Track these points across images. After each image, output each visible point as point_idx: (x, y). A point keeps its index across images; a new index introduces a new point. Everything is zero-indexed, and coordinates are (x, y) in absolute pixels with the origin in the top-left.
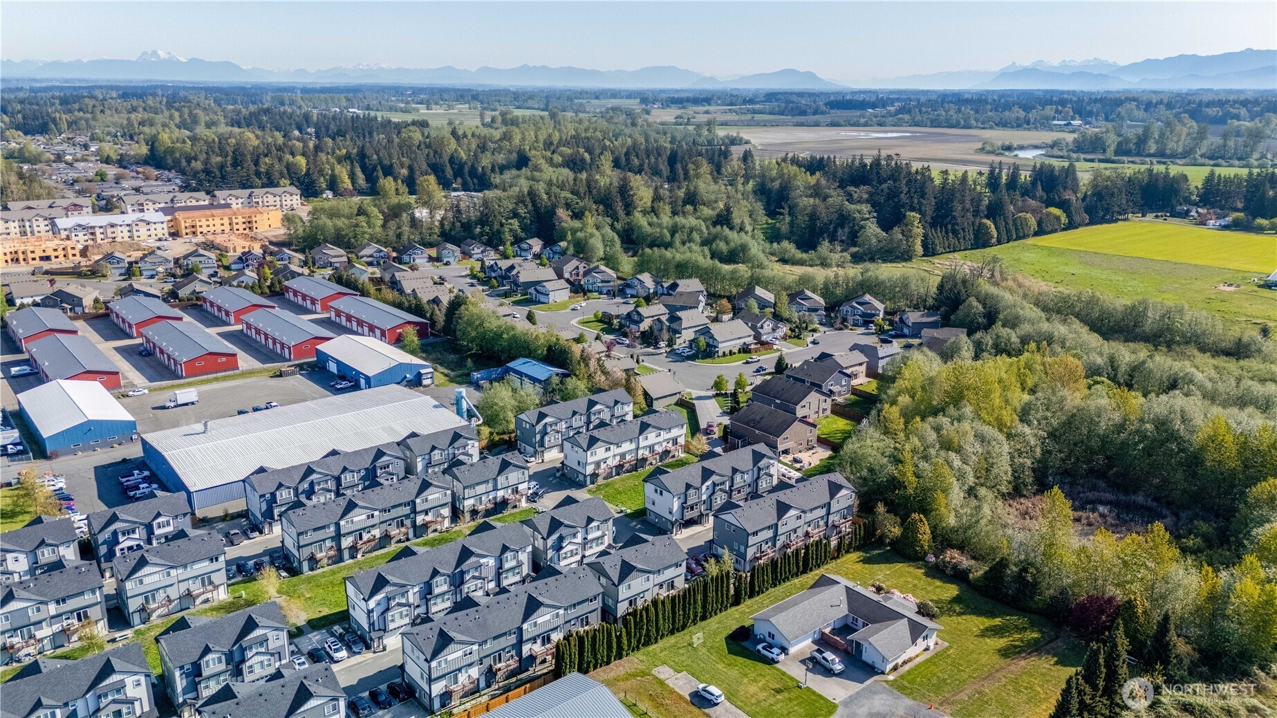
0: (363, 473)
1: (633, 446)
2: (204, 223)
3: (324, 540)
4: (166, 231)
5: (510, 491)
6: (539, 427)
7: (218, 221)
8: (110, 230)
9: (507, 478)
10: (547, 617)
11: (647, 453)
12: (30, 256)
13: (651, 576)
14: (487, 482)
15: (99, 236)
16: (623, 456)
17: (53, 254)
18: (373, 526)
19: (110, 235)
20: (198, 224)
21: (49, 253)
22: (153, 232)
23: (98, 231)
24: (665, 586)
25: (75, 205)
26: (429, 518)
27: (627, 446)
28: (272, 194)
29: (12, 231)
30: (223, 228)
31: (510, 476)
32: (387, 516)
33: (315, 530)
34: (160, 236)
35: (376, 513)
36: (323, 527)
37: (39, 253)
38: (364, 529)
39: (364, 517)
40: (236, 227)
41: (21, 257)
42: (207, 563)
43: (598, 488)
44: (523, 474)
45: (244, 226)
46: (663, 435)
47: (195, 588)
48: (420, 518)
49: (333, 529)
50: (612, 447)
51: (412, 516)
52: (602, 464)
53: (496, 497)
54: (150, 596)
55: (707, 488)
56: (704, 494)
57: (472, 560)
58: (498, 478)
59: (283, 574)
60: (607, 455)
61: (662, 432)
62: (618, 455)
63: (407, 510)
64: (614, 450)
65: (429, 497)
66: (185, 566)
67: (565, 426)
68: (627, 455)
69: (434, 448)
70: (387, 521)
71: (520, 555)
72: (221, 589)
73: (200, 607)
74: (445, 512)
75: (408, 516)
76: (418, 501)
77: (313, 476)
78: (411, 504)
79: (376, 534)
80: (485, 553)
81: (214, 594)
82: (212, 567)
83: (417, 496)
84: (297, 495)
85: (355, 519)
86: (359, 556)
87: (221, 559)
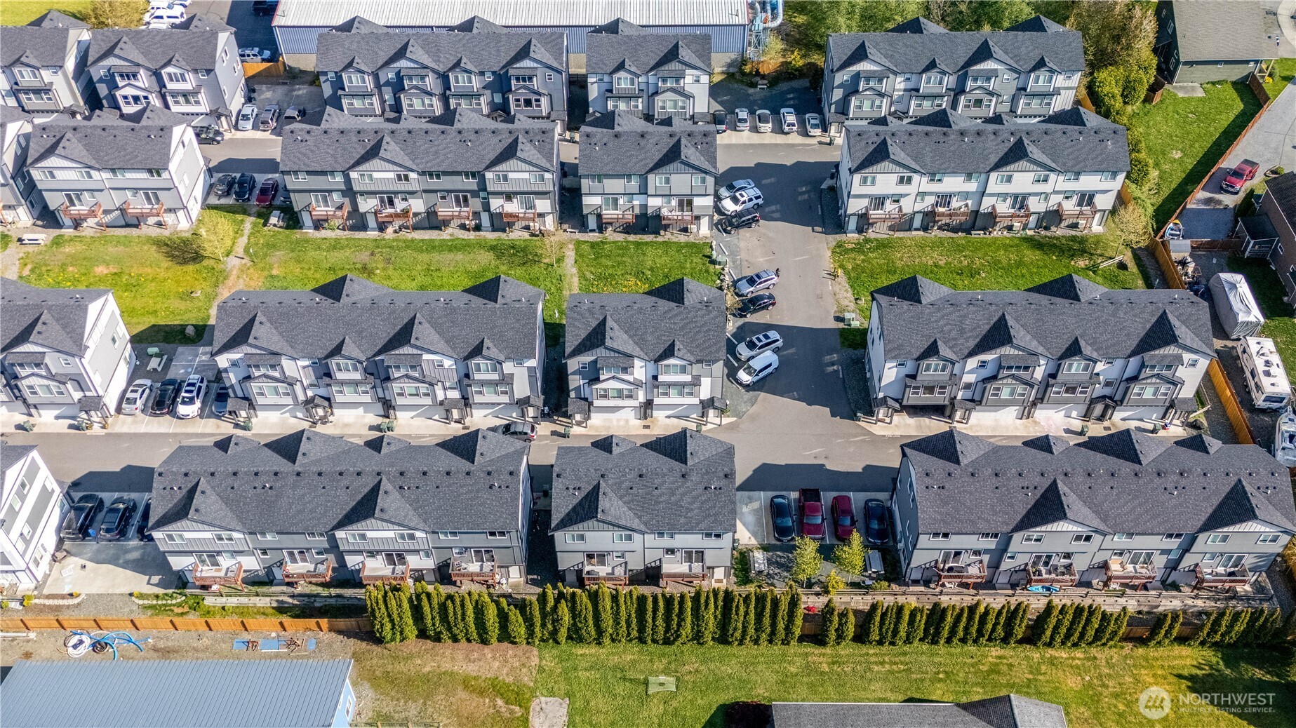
0: (489, 78)
1: (972, 186)
3: (330, 192)
5: (674, 203)
6: (842, 77)
9: (668, 180)
11: (1004, 208)
14: (629, 178)
16: (945, 199)
18: (412, 193)
24: (681, 555)
26: (513, 207)
27: (953, 183)
31: (673, 178)
32: (434, 183)
33: (309, 173)
35: (413, 175)
36: (323, 173)
38: (396, 193)
39: (391, 175)
42: (145, 175)
43: (859, 248)
44: (703, 181)
46: (1058, 182)
47: (138, 205)
48: (496, 204)
49: (339, 178)
50: (916, 177)
51: (482, 194)
52: (888, 202)
53: (644, 207)
54: (73, 195)
55: (983, 365)
56: (971, 372)
57: (406, 350)
58: (651, 177)
59: (273, 220)
60: (903, 189)
61: (1053, 176)
62: (931, 194)
63: (472, 184)
64: (921, 183)
65: (511, 176)
66: (113, 171)
67: (902, 86)
68: (954, 200)
69: (621, 67)
70: (436, 191)
71: (508, 367)
72: (181, 214)
73: (148, 230)
74: (543, 205)
75: (475, 194)
76: (489, 175)
77: (403, 63)
78: (479, 176)
79: (418, 205)
80: (441, 345)
81: (169, 219)
82: (154, 182)
83: (488, 168)
84: (378, 86)
85: (376, 175)
86: (390, 230)
87: (165, 175)
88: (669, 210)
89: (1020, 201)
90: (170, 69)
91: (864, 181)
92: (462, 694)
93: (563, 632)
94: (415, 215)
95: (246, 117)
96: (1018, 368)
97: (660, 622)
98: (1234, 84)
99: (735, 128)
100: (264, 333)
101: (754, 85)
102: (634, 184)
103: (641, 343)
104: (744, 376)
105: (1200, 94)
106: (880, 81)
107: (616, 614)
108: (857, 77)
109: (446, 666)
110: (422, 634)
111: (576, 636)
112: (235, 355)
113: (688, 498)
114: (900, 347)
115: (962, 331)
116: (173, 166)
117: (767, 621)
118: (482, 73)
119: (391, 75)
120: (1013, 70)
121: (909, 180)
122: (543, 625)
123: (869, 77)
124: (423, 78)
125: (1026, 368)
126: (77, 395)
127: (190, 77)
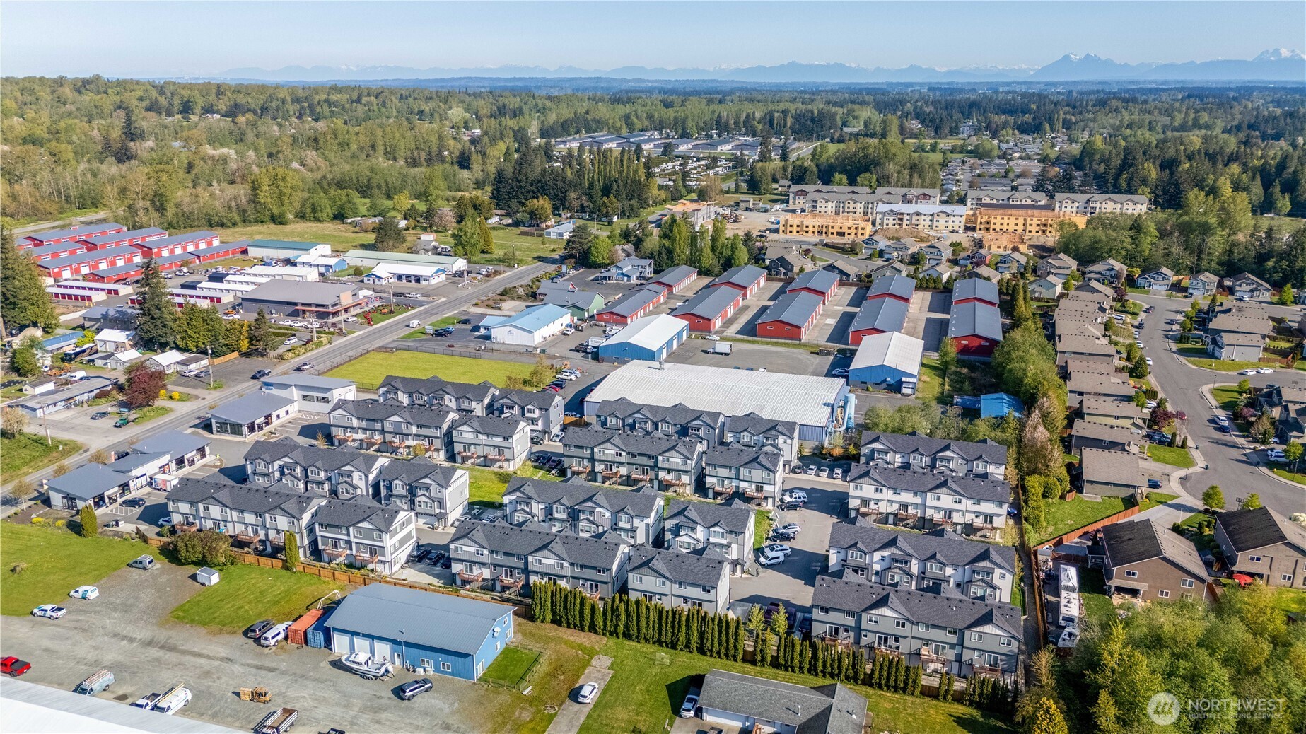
0: (678, 428)
1: (918, 500)
2: (999, 220)
3: (583, 458)
4: (963, 224)
5: (753, 486)
6: (865, 450)
7: (1013, 220)
8: (915, 218)
9: (750, 473)
10: (552, 562)
11: (939, 516)
12: (831, 230)
13: (667, 583)
14: (730, 468)
15: (905, 222)
16: (904, 506)
17: (847, 231)
18: (622, 463)
19: (914, 222)
20: (993, 221)
21: (845, 230)
22: (950, 224)
23: (906, 217)
24: (690, 603)
25: (925, 195)
26: (671, 477)
27: (907, 497)
28: (1112, 200)
29: (858, 210)
30: (1016, 227)
31: (753, 471)
32: (633, 460)
33: (576, 447)
34: (956, 228)
35: (624, 454)
36: (582, 447)
37: (837, 229)
38: (614, 462)
39: (614, 452)
40: (1029, 228)
41: (824, 230)
42: (501, 439)
44: (769, 475)
45: (1038, 228)
46: (967, 504)
47: (493, 454)
48: (662, 475)
49: (589, 452)
50: (885, 489)
51: (656, 469)
52: (871, 503)
53: (737, 487)
54: (467, 446)
55: (883, 559)
56: (876, 563)
57: (590, 504)
58: (741, 469)
59: (553, 472)
60: (878, 496)
61: (964, 500)
62: (896, 502)
63: (651, 462)
64: (888, 494)
65: (671, 459)
66: (488, 436)
67: (900, 460)
68: (910, 508)
69: (746, 430)
70: (633, 464)
71: (636, 522)
72: (511, 463)
73: (495, 468)
74: (685, 479)
75: (652, 468)
76: (660, 458)
77: (638, 415)
78: (655, 458)
79: (623, 471)
80: (606, 505)
81: (505, 465)
82: (505, 444)
83: (660, 454)
84: (624, 426)
85: (606, 451)
86: (607, 483)
87: (510, 440)
88: (750, 490)
89: (949, 513)
90: (530, 407)
91: (856, 488)
92: (563, 646)
93: (621, 629)
94: (621, 476)
95: (557, 436)
96: (901, 562)
97: (669, 628)
98: (1123, 499)
99: (806, 473)
100: (528, 489)
101: (826, 459)
102: (733, 472)
103: (704, 518)
104: (762, 560)
105: (1099, 500)
106: (886, 455)
107: (648, 618)
108: (873, 451)
109: (560, 635)
110: (553, 622)
111: (627, 636)
112: (512, 497)
113: (697, 569)
114: (838, 542)
115: (873, 540)
116: (515, 437)
117: (724, 637)
118: (675, 425)
119: (631, 421)
120: (963, 458)
121: (881, 490)
122: (612, 620)
123: (879, 452)
124: (646, 423)
125: (906, 563)
126: (437, 511)
127: (537, 411)
